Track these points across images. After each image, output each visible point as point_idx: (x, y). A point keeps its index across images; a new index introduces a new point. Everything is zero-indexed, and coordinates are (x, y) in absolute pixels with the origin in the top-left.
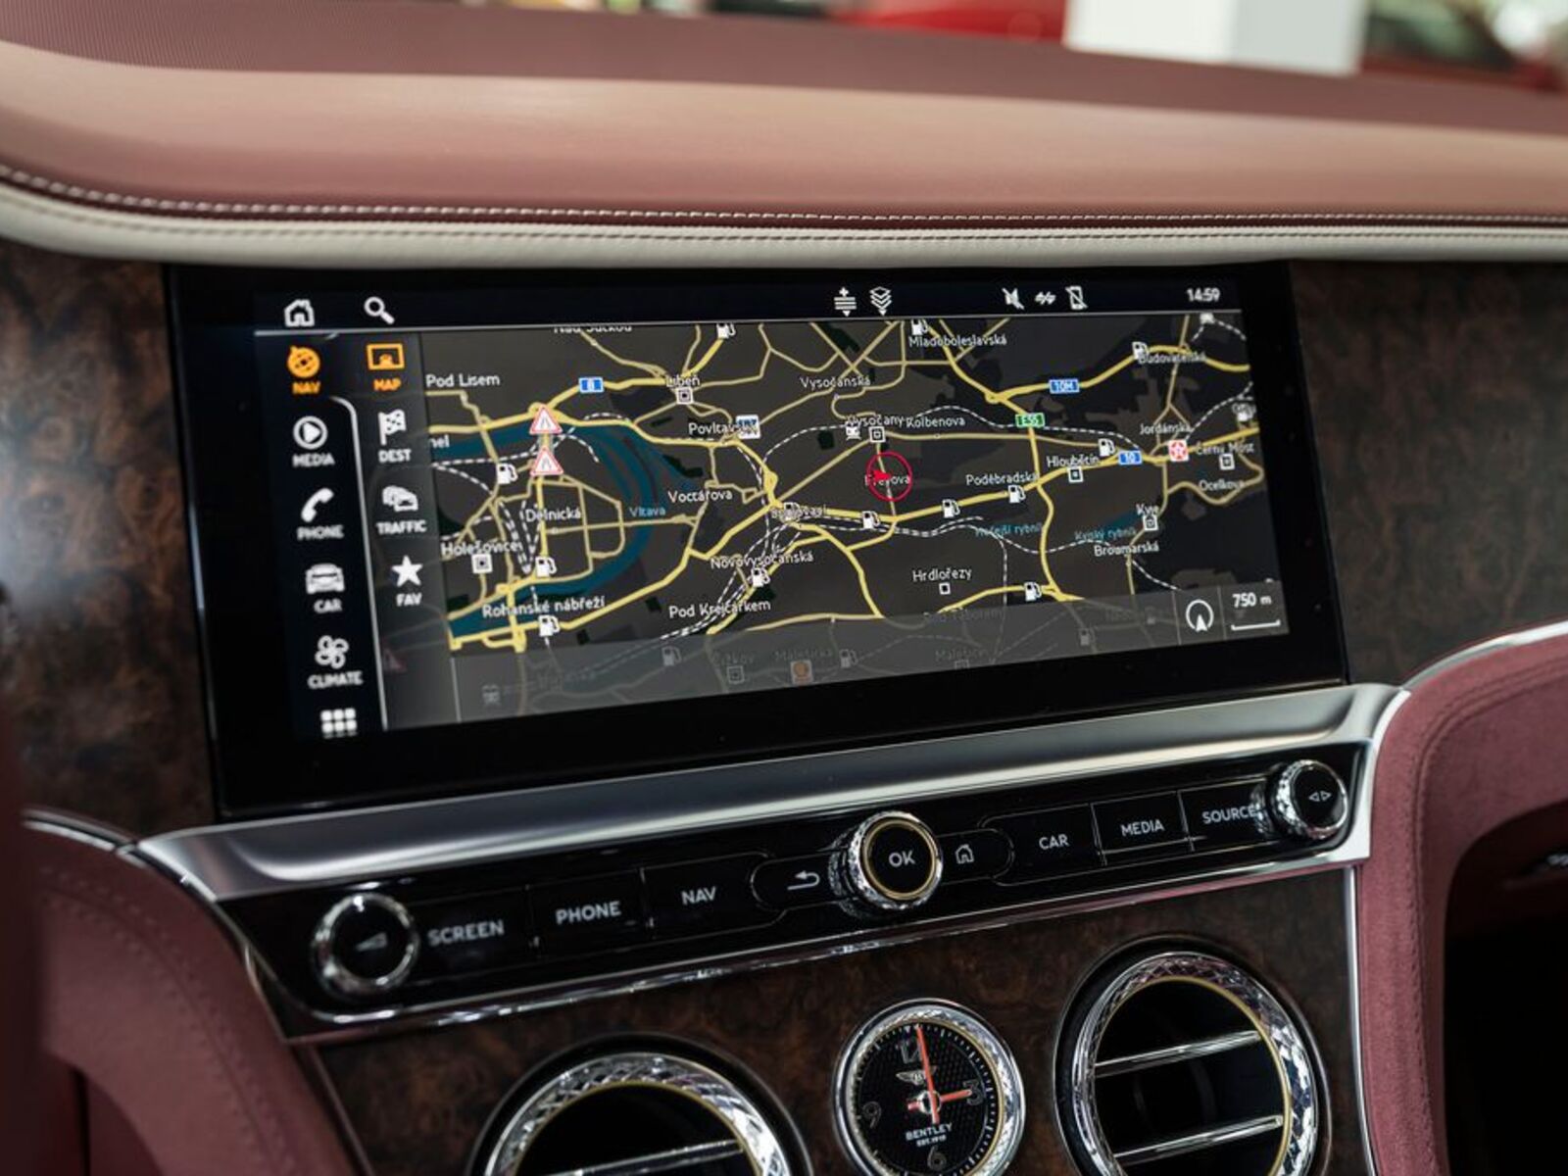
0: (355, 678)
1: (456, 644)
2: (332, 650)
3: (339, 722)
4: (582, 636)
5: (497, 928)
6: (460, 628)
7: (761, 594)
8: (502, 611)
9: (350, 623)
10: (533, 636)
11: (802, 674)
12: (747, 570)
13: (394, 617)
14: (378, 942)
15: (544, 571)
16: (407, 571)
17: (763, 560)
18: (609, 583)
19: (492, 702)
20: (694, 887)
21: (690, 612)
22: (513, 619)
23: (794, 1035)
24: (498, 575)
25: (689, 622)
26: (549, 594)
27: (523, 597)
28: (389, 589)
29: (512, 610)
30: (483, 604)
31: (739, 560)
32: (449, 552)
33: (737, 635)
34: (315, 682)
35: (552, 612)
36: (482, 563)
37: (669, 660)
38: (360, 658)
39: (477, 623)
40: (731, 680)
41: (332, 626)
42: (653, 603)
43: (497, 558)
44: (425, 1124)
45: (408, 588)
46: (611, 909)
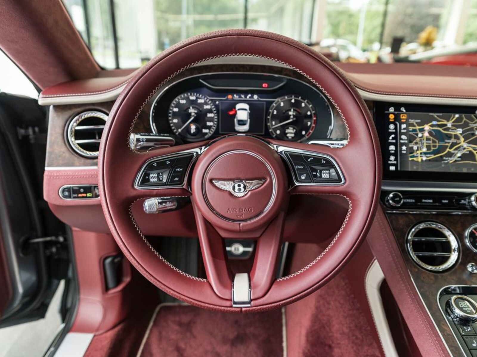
0: (395, 162)
1: (410, 159)
2: (392, 158)
3: (392, 168)
4: (430, 160)
5: (414, 201)
6: (411, 157)
7: (459, 157)
8: (417, 155)
9: (395, 154)
10: (422, 160)
11: (465, 170)
12: (457, 153)
13: (401, 154)
14: (397, 199)
15: (425, 150)
16: (404, 148)
17: (460, 152)
18: (435, 153)
19: (415, 168)
20: (444, 200)
21: (447, 159)
22: (419, 156)
23: (459, 225)
24: (418, 150)
25: (447, 160)
26: (425, 153)
27: (421, 153)
28: (401, 150)
29: (419, 155)
30: (415, 154)
31: (456, 152)
32: (410, 145)
33: (455, 163)
34: (390, 162)
35: (425, 156)
36: (415, 148)
37: (443, 165)
38: (396, 159)
39: (413, 156)
40: (453, 170)
41: (393, 154)
42: (441, 157)
43: (418, 147)
44: (401, 226)
45: (404, 150)
46: (431, 201)
